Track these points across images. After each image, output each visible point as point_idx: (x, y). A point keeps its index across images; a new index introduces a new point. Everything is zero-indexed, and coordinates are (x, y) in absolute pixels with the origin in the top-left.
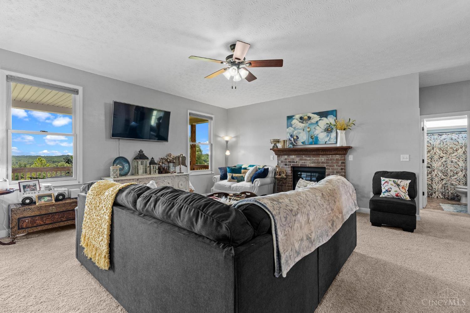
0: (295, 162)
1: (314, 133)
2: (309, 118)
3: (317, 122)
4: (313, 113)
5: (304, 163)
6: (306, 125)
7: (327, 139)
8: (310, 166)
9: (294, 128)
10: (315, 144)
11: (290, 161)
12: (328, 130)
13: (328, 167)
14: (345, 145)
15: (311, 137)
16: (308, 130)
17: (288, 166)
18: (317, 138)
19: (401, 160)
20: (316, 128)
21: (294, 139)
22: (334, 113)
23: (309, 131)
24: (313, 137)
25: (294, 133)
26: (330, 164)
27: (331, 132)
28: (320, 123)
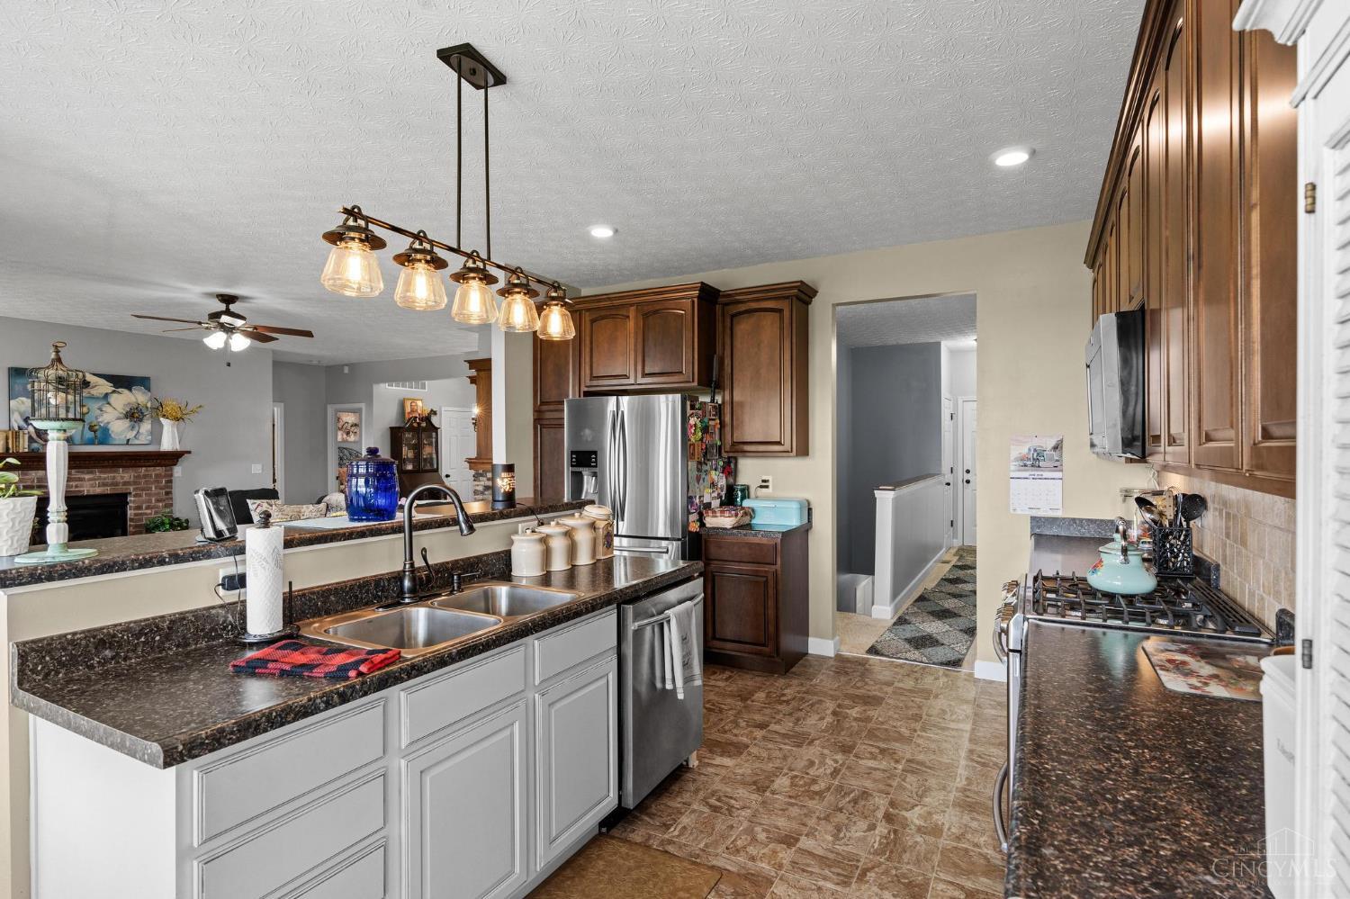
1: (100, 420)
2: (85, 383)
3: (106, 396)
4: (94, 374)
7: (131, 435)
8: (91, 493)
10: (101, 443)
12: (132, 416)
13: (136, 492)
14: (178, 447)
15: (91, 428)
18: (106, 430)
19: (252, 473)
20: (104, 409)
22: (144, 382)
23: (84, 414)
24: (97, 428)
26: (142, 485)
27: (141, 420)
28: (114, 399)
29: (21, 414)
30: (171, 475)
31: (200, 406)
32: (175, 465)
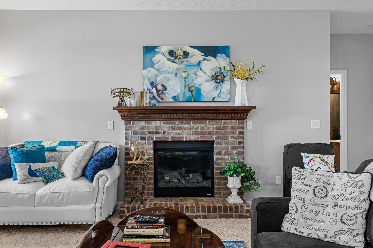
0: (160, 133)
1: (195, 82)
2: (186, 54)
3: (199, 63)
4: (192, 47)
5: (179, 134)
6: (180, 66)
7: (215, 94)
8: (188, 139)
9: (158, 70)
10: (196, 101)
11: (151, 130)
12: (217, 78)
13: (219, 141)
14: (247, 104)
15: (190, 88)
16: (184, 75)
17: (146, 141)
18: (199, 90)
19: (311, 128)
20: (198, 74)
21: (157, 89)
22: (225, 50)
23: (185, 78)
24: (193, 88)
25: (158, 79)
26: (222, 135)
27: (222, 82)
28: (204, 65)
29: (149, 80)
30: (243, 128)
31: (263, 66)
32: (245, 118)
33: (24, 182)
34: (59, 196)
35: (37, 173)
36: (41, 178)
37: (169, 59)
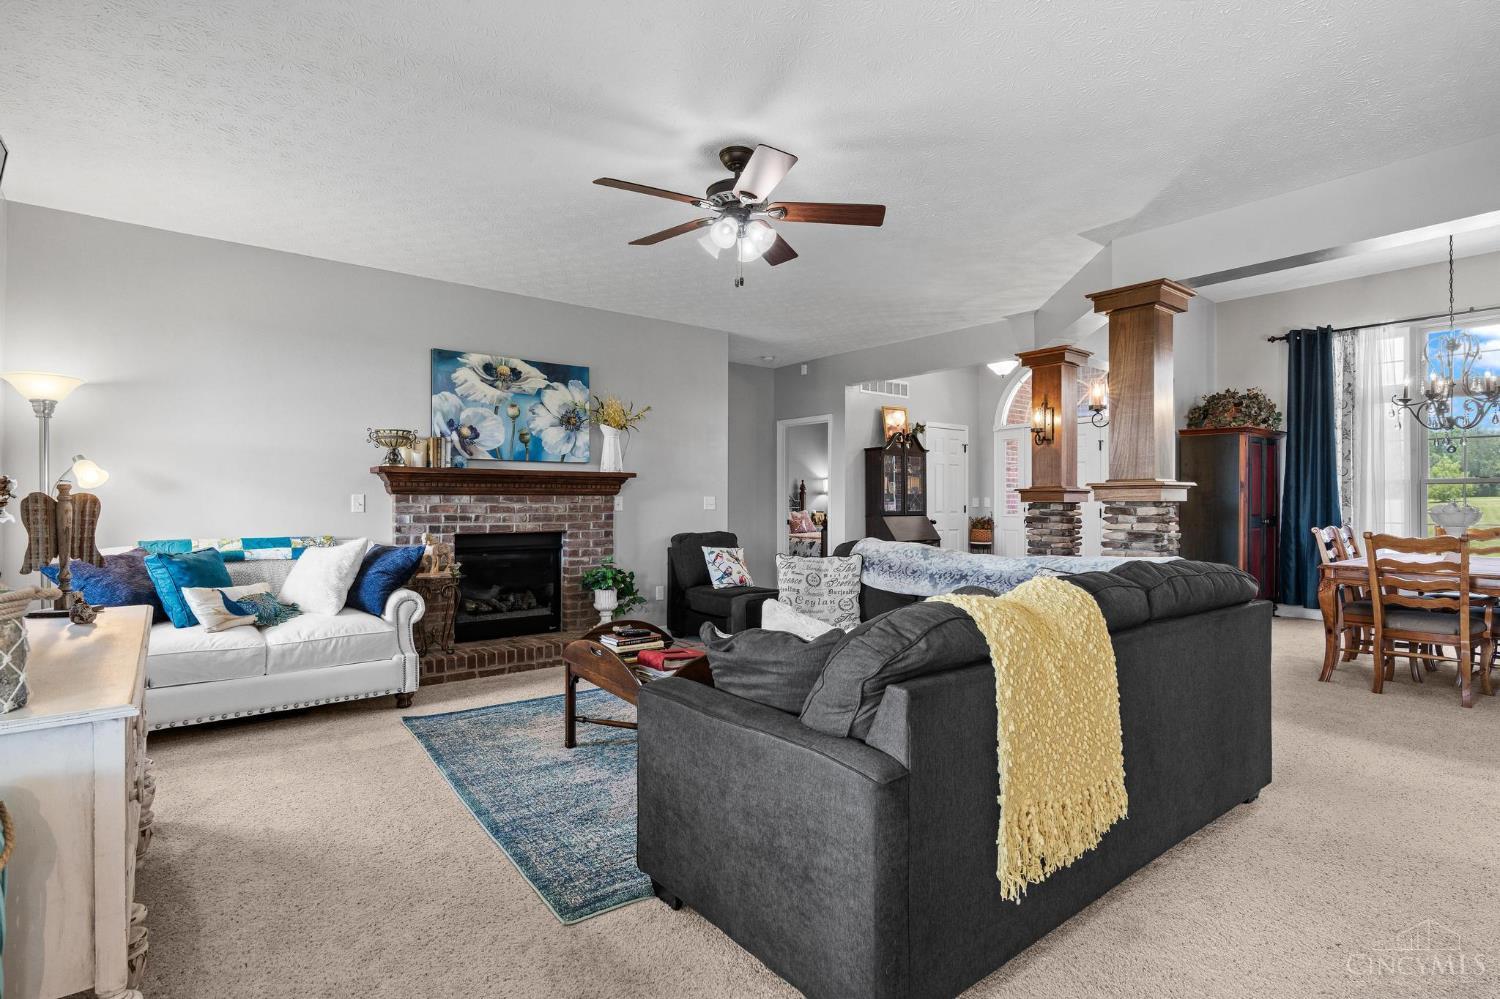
0: (469, 519)
1: (532, 426)
2: (516, 374)
3: (539, 392)
4: (526, 362)
5: (504, 520)
6: (504, 395)
7: (566, 449)
8: (522, 530)
9: (463, 398)
10: (532, 460)
11: (451, 513)
12: (568, 422)
13: (575, 531)
14: (621, 469)
15: (522, 436)
16: (512, 411)
17: (441, 535)
18: (538, 441)
19: (706, 509)
20: (536, 411)
21: (460, 434)
22: (581, 374)
23: (514, 418)
24: (528, 437)
25: (463, 416)
26: (579, 522)
27: (578, 429)
28: (548, 396)
29: (444, 416)
30: (612, 508)
31: (649, 408)
32: (616, 493)
33: (220, 627)
34: (326, 647)
35: (244, 607)
36: (253, 618)
37: (483, 380)
